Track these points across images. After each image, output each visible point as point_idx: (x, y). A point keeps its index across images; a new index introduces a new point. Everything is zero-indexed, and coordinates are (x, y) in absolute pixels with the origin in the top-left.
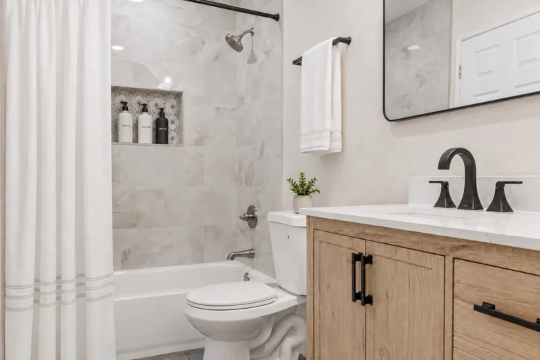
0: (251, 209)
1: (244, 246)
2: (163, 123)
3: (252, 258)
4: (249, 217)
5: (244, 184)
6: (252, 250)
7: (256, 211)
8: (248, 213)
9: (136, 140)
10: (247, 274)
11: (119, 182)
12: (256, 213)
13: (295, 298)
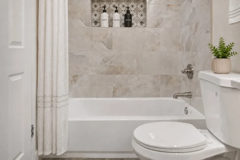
0: (189, 66)
1: (184, 90)
2: (129, 17)
3: (191, 98)
4: (188, 72)
5: (185, 51)
6: (190, 93)
7: (192, 68)
8: (187, 69)
9: (111, 26)
10: (187, 108)
11: (112, 50)
12: (192, 69)
13: (223, 146)
